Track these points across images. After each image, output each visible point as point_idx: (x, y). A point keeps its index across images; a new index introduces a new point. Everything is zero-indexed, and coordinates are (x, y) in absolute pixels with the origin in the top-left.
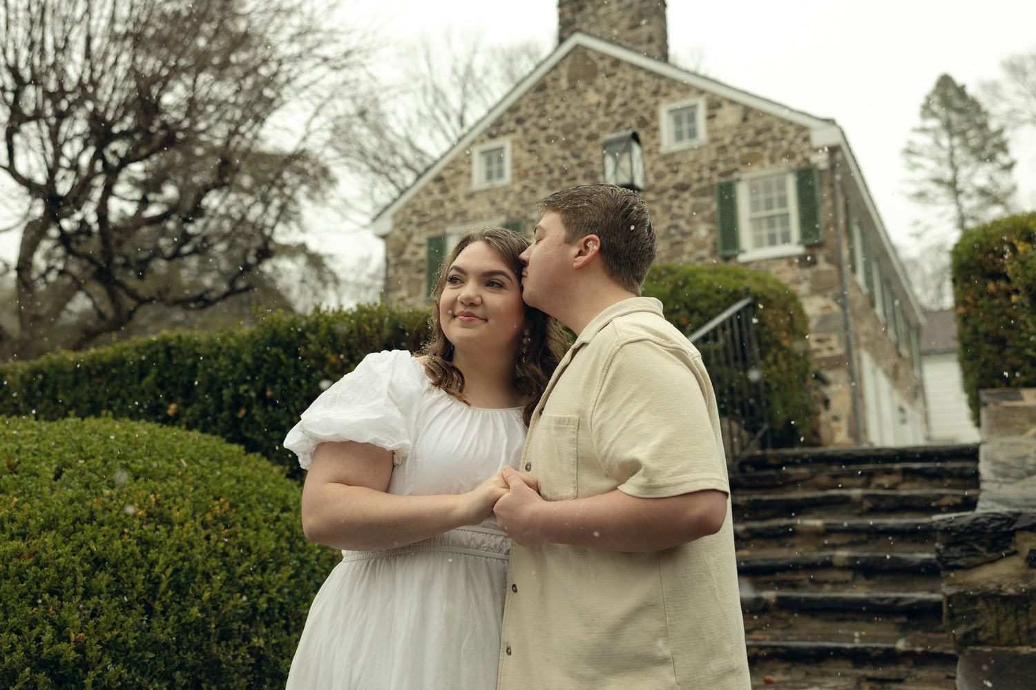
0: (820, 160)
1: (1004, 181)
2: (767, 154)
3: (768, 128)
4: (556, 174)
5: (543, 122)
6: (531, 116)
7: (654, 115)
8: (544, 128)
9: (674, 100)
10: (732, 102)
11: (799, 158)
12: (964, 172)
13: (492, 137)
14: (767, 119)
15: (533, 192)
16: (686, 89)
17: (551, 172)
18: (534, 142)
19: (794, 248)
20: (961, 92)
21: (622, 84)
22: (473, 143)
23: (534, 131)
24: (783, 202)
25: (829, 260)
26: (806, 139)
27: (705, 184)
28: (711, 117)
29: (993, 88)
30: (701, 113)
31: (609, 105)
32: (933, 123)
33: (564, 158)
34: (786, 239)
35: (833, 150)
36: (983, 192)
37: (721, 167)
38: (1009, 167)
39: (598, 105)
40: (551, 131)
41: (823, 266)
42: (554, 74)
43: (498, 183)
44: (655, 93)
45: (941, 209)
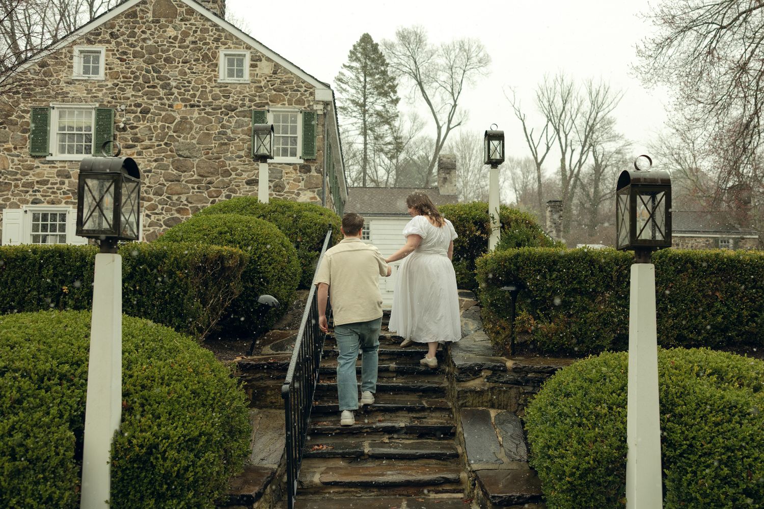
0: (319, 108)
1: (392, 110)
2: (287, 98)
3: (290, 82)
4: (141, 81)
5: (132, 40)
6: (123, 34)
7: (215, 56)
8: (133, 46)
9: (229, 48)
10: (268, 59)
11: (306, 105)
12: (370, 100)
13: (90, 42)
14: (289, 75)
15: (122, 90)
16: (238, 43)
17: (136, 78)
18: (125, 53)
19: (297, 160)
20: (375, 47)
21: (194, 28)
22: (74, 43)
23: (124, 45)
24: (294, 130)
25: (318, 171)
26: (311, 94)
27: (246, 108)
28: (253, 66)
29: (391, 46)
30: (247, 62)
31: (183, 41)
32: (356, 64)
33: (148, 71)
34: (294, 154)
35: (326, 104)
36: (378, 114)
37: (257, 100)
38: (395, 102)
39: (175, 38)
40: (138, 49)
41: (314, 173)
42: (142, 7)
43: (94, 77)
44: (217, 40)
45: (355, 120)
